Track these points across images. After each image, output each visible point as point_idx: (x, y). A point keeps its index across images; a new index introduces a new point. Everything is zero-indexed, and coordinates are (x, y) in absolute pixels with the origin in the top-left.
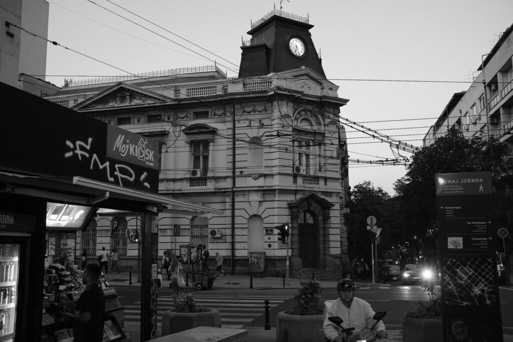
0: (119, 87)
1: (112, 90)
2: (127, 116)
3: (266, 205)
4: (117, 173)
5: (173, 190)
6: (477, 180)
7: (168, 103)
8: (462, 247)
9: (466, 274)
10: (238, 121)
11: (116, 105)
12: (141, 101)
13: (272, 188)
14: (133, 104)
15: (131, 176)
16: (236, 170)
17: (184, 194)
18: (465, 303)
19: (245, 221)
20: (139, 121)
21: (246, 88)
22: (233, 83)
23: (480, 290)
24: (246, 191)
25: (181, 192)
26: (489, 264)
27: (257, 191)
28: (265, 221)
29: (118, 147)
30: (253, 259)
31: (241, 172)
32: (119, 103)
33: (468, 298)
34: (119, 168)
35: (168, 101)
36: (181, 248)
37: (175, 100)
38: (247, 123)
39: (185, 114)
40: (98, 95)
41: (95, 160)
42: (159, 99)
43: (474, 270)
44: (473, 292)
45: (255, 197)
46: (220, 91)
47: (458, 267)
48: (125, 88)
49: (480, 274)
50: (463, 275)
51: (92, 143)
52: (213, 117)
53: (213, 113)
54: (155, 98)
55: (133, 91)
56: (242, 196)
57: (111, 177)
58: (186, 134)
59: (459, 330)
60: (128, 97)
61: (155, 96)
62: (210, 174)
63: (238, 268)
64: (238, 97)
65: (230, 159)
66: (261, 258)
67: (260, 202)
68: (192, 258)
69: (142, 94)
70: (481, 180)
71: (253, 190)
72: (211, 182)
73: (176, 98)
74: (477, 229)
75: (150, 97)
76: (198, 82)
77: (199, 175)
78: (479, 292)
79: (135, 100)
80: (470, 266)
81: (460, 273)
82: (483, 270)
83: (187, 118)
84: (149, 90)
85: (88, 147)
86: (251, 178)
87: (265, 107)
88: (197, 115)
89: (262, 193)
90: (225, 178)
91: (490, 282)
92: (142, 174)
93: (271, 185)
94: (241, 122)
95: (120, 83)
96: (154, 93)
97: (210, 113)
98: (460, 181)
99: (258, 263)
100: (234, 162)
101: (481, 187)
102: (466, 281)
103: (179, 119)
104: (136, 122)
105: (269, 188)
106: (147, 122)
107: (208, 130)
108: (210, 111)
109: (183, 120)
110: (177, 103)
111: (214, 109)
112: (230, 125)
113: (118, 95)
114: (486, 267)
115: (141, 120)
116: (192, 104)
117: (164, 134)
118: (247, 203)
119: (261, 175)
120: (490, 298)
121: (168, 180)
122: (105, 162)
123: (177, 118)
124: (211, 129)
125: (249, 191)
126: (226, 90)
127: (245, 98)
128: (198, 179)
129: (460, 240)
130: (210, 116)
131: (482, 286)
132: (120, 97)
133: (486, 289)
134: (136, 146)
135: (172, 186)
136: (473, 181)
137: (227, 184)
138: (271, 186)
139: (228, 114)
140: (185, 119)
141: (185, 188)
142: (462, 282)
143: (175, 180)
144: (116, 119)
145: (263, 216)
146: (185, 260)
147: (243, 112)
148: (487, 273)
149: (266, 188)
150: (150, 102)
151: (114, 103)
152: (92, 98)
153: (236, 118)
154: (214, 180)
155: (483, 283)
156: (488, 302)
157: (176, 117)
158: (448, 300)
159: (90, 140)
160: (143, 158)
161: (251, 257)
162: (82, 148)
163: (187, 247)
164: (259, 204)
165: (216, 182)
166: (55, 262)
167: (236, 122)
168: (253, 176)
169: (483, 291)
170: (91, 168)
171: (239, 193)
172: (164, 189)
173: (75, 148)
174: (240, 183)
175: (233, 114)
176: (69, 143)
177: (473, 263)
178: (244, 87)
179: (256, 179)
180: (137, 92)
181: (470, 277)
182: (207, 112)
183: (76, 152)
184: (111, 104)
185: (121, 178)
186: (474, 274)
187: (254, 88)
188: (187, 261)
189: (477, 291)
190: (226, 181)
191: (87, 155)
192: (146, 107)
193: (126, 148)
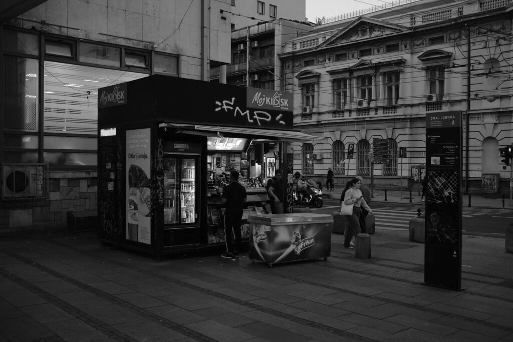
0: (359, 21)
1: (353, 25)
2: (368, 48)
3: (501, 127)
4: (256, 117)
5: (411, 115)
6: (451, 117)
7: (404, 32)
8: (439, 164)
9: (441, 182)
10: (474, 43)
11: (358, 39)
12: (380, 33)
13: (508, 110)
14: (373, 36)
15: (268, 117)
16: (472, 93)
17: (420, 118)
18: (439, 201)
19: (480, 143)
20: (378, 51)
21: (482, 8)
22: (469, 4)
23: (449, 193)
24: (480, 113)
25: (418, 116)
26: (455, 175)
27: (491, 113)
28: (500, 143)
29: (256, 100)
30: (486, 180)
31: (476, 95)
32: (360, 35)
33: (441, 198)
34: (257, 113)
35: (403, 30)
36: (413, 169)
37: (410, 29)
38: (483, 44)
39: (421, 41)
40: (342, 30)
41: (238, 111)
42: (396, 29)
43: (446, 179)
44: (444, 194)
45: (490, 120)
46: (455, 14)
47: (436, 177)
48: (365, 22)
49: (449, 182)
50: (439, 183)
51: (235, 101)
52: (448, 42)
53: (448, 37)
54: (392, 28)
55: (372, 24)
56: (476, 119)
57: (250, 119)
58: (422, 60)
59: (434, 219)
60: (368, 30)
61: (391, 27)
62: (445, 99)
63: (471, 189)
64: (473, 18)
65: (465, 82)
66: (494, 180)
67: (495, 124)
68: (422, 178)
69: (380, 26)
70: (454, 117)
71: (488, 113)
72: (446, 106)
73: (412, 26)
74: (449, 151)
75: (388, 28)
76: (433, 8)
77: (434, 100)
78: (448, 194)
79: (375, 32)
80: (444, 177)
81: (437, 181)
82: (451, 180)
83: (423, 44)
84: (385, 21)
85: (232, 104)
86: (486, 100)
87: (504, 25)
88: (433, 41)
89: (498, 115)
90: (461, 101)
91: (455, 188)
92: (278, 115)
93: (507, 106)
94: (477, 44)
95: (360, 18)
96: (391, 24)
97: (445, 38)
98: (440, 118)
99: (491, 185)
100: (469, 85)
101: (453, 122)
102: (441, 187)
103: (416, 47)
104: (376, 53)
105: (505, 110)
106: (386, 52)
107: (442, 55)
108: (445, 35)
109: (419, 47)
110: (412, 31)
111: (449, 34)
112: (465, 48)
113: (359, 29)
114: (453, 177)
115: (381, 51)
116: (427, 30)
117: (401, 63)
118: (482, 126)
119: (497, 97)
120: (454, 199)
121: (406, 106)
122: (246, 111)
123: (413, 46)
124: (446, 55)
125: (483, 113)
126: (461, 12)
127: (480, 19)
128: (434, 103)
129: (438, 159)
130: (445, 41)
131: (449, 190)
132: (361, 30)
133: (452, 192)
134: (272, 98)
135: (409, 111)
136: (449, 117)
137: (462, 107)
138: (507, 108)
139: (463, 37)
140: (421, 46)
141: (421, 113)
142: (438, 187)
143: (412, 106)
144: (359, 52)
145: (498, 138)
146: (416, 180)
147: (479, 34)
148: (453, 182)
149: (501, 110)
150: (388, 32)
151: (356, 36)
152: (337, 34)
153: (472, 40)
154: (449, 104)
155: (451, 188)
156: (452, 201)
157: (412, 44)
158: (429, 199)
159: (233, 99)
160: (278, 105)
161: (484, 178)
162: (227, 104)
163: (417, 167)
164: (494, 126)
165: (452, 106)
166: (226, 170)
167: (471, 45)
168: (488, 98)
169: (450, 193)
170: (235, 115)
171: (473, 116)
172: (402, 114)
173: (223, 105)
174: (475, 106)
175: (469, 37)
176: (218, 103)
177: (445, 175)
178: (481, 7)
179: (491, 101)
180: (376, 25)
181: (443, 184)
182: (442, 37)
183: (223, 107)
184: (353, 39)
185: (259, 119)
186: (445, 182)
187: (492, 6)
188: (418, 180)
189: (446, 193)
190: (461, 105)
191: (232, 108)
192: (384, 38)
193: (263, 101)
